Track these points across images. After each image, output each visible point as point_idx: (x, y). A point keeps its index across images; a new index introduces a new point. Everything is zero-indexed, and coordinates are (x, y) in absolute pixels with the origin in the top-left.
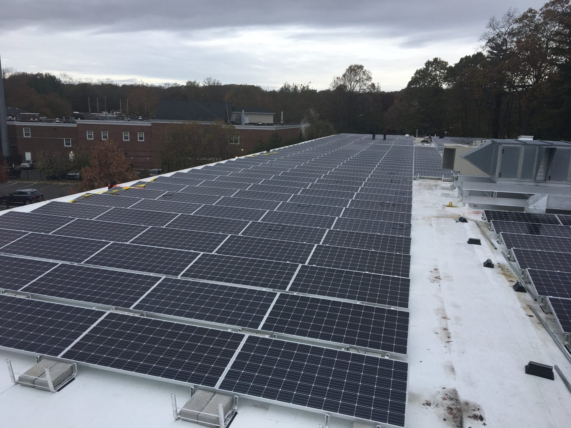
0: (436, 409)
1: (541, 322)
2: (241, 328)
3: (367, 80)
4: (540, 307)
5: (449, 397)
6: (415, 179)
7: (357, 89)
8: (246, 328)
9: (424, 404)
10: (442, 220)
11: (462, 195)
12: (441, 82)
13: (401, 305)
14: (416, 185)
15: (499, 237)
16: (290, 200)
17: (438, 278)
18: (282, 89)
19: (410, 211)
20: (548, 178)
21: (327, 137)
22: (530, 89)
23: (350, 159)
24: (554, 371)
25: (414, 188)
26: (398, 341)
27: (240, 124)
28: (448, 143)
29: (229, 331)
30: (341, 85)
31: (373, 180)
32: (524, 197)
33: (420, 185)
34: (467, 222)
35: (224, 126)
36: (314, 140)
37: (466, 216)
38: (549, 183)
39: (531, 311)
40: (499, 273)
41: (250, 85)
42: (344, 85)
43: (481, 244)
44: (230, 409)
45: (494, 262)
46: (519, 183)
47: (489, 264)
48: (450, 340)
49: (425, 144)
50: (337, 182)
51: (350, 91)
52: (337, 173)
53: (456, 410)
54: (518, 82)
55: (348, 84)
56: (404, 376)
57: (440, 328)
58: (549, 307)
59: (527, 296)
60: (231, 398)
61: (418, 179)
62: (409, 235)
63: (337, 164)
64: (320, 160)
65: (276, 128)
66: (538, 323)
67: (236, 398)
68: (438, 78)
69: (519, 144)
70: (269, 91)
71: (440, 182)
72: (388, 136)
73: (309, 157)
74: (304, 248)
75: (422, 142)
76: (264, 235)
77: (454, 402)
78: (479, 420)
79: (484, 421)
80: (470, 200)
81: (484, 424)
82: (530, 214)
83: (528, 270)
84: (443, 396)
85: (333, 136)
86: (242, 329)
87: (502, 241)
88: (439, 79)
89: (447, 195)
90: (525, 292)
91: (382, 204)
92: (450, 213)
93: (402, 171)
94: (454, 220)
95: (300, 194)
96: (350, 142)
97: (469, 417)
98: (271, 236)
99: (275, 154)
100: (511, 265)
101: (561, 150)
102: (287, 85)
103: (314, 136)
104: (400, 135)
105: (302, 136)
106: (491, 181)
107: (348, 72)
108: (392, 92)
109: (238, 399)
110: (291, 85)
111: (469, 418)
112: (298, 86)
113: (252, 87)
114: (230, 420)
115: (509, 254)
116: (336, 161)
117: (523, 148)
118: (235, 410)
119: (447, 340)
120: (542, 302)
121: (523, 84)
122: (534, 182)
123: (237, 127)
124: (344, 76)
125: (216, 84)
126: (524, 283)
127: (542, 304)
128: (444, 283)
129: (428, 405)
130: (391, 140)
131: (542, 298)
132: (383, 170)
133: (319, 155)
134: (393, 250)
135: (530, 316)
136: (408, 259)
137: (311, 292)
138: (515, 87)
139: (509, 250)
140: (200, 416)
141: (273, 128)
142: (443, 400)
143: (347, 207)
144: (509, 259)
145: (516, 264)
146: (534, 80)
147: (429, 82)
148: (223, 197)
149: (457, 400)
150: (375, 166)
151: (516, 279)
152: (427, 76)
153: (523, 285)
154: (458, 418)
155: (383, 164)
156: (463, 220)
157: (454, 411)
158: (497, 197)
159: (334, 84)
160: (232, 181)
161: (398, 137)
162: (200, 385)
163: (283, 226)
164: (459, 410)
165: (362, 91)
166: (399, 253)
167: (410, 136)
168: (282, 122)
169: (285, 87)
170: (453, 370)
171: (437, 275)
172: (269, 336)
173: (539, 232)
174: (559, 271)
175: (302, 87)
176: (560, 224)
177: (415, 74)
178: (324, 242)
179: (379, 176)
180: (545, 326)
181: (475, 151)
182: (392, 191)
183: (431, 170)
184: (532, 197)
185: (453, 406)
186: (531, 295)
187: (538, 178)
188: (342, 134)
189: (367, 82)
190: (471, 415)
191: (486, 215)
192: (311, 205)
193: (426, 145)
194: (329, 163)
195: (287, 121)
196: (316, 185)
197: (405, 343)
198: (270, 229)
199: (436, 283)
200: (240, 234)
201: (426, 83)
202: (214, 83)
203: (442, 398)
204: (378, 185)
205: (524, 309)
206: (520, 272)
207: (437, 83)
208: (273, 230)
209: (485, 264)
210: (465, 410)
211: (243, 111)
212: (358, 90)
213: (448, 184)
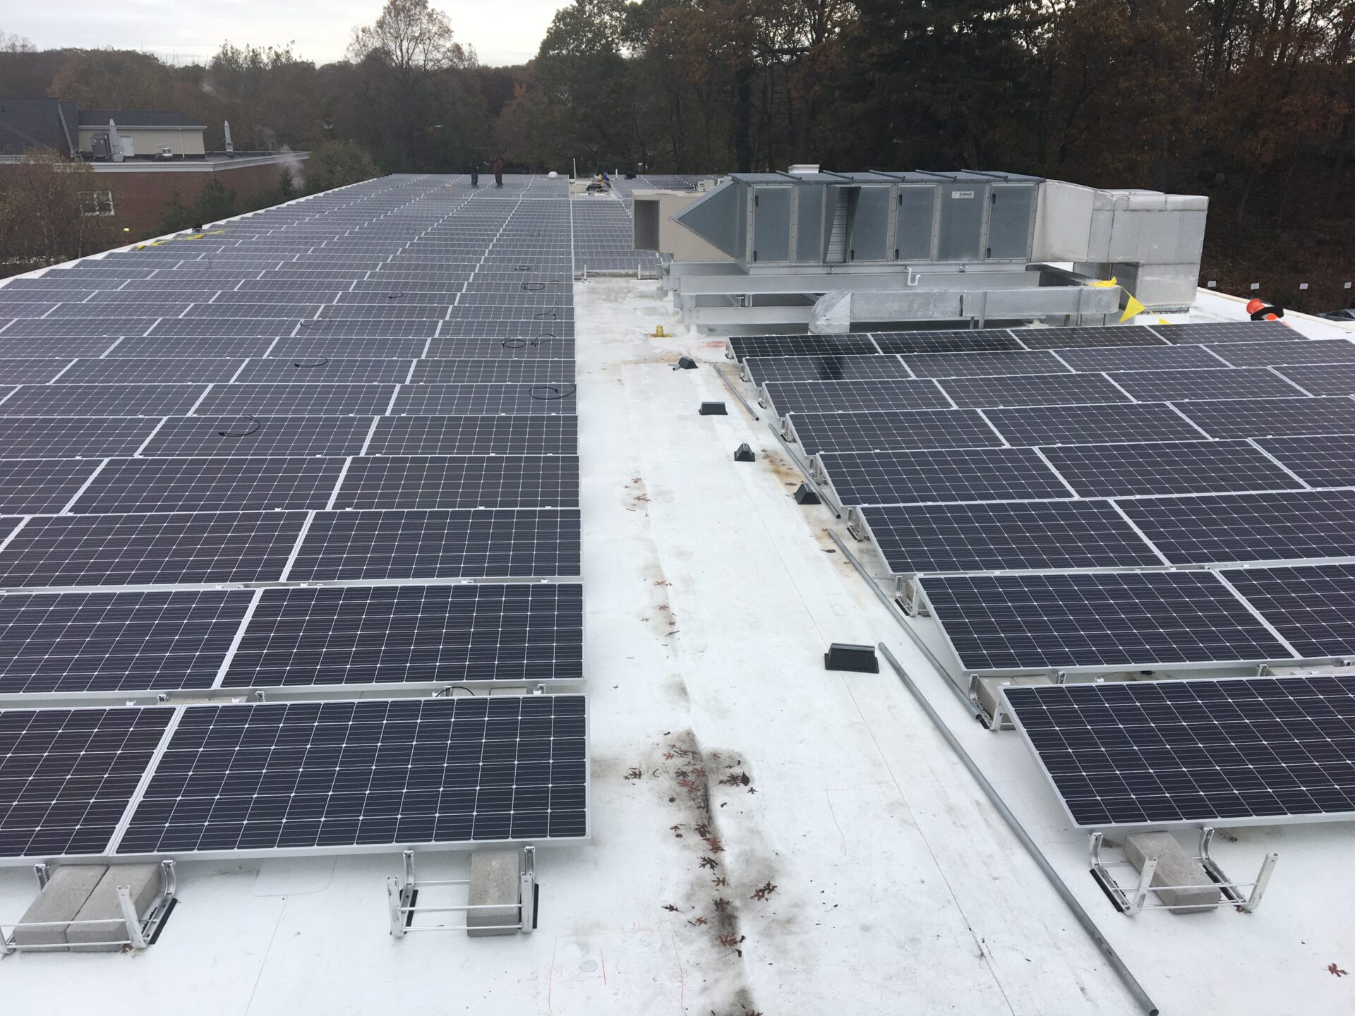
0: (653, 782)
1: (850, 560)
2: (165, 693)
3: (441, 35)
4: (848, 529)
5: (678, 750)
6: (577, 279)
7: (418, 59)
8: (180, 690)
9: (626, 778)
10: (644, 368)
11: (682, 308)
12: (616, 41)
13: (563, 572)
14: (583, 293)
15: (761, 394)
16: (271, 352)
17: (642, 499)
18: (217, 59)
19: (572, 355)
20: (849, 253)
21: (355, 185)
22: (806, 56)
23: (419, 239)
24: (878, 654)
25: (576, 299)
26: (561, 653)
27: (108, 158)
28: (644, 189)
29: (130, 705)
30: (376, 50)
31: (479, 287)
32: (805, 301)
33: (592, 291)
34: (697, 367)
35: (59, 166)
36: (321, 194)
37: (693, 355)
38: (852, 266)
39: (831, 540)
40: (765, 470)
41: (124, 49)
42: (383, 48)
43: (726, 414)
44: (156, 896)
45: (754, 448)
46: (793, 270)
47: (745, 455)
48: (675, 628)
49: (597, 194)
50: (391, 298)
51: (402, 64)
52: (389, 276)
53: (695, 775)
54: (780, 42)
55: (393, 47)
56: (579, 726)
57: (654, 608)
58: (863, 528)
59: (821, 511)
60: (153, 868)
61: (585, 277)
62: (574, 410)
63: (388, 251)
64: (342, 244)
65: (215, 166)
66: (846, 563)
67: (168, 866)
68: (608, 31)
69: (788, 182)
70: (182, 65)
71: (633, 281)
72: (506, 178)
73: (313, 238)
74: (319, 470)
75: (588, 189)
76: (207, 450)
77: (689, 758)
78: (742, 784)
79: (750, 785)
80: (698, 317)
81: (752, 790)
82: (819, 337)
83: (821, 456)
84: (665, 751)
85: (371, 181)
86: (168, 694)
87: (767, 402)
88: (612, 34)
89: (651, 311)
90: (819, 503)
91: (506, 344)
92: (659, 351)
93: (546, 260)
94: (670, 365)
95: (297, 334)
96: (416, 195)
97: (721, 782)
98: (225, 450)
99: (219, 236)
100: (788, 450)
101: (870, 191)
102: (229, 48)
103: (322, 185)
104: (537, 174)
105: (290, 185)
106: (738, 270)
107: (390, 13)
108: (506, 68)
109: (174, 866)
110: (241, 47)
111: (721, 785)
112: (262, 51)
113: (131, 55)
114: (158, 921)
115: (783, 427)
116: (383, 244)
117: (795, 192)
118: (170, 896)
119: (669, 629)
120: (850, 518)
121: (792, 46)
122: (823, 266)
123: (100, 168)
124: (381, 24)
125: (19, 50)
126: (815, 485)
127: (850, 524)
128: (654, 509)
129: (635, 777)
130: (516, 187)
131: (850, 511)
132: (502, 260)
133: (337, 233)
134: (540, 448)
135: (829, 551)
136: (572, 464)
137: (345, 576)
138: (774, 53)
139: (783, 419)
140: (70, 932)
141: (207, 166)
142: (667, 759)
143: (423, 357)
144: (783, 438)
145: (798, 447)
146: (812, 36)
147: (589, 41)
148: (76, 360)
149: (696, 754)
150: (483, 253)
151: (800, 477)
152: (584, 27)
153: (814, 488)
154: (699, 790)
155: (502, 246)
156: (688, 364)
157: (689, 778)
158: (753, 306)
159: (357, 47)
160: (99, 315)
161: (533, 179)
162: (63, 856)
163: (257, 420)
164: (701, 773)
165: (431, 64)
166: (551, 455)
167: (560, 176)
168: (230, 150)
169: (225, 54)
170: (683, 691)
171: (638, 493)
172: (246, 698)
173: (840, 373)
174: (878, 451)
175: (273, 56)
176: (878, 352)
177: (554, 22)
178: (371, 449)
179: (494, 276)
180: (858, 568)
181: (699, 204)
182: (529, 310)
183: (612, 254)
184: (821, 299)
185: (687, 767)
186: (830, 508)
187: (830, 257)
188: (394, 176)
189: (442, 42)
190: (725, 778)
191: (734, 348)
192: (327, 361)
193: (598, 196)
194: (366, 251)
195: (245, 147)
196: (338, 309)
197: (578, 652)
198: (220, 431)
199: (638, 511)
200: (137, 455)
201: (582, 43)
202: (13, 46)
203: (665, 755)
204: (493, 297)
205: (818, 538)
206: (807, 463)
207: (608, 47)
208: (230, 435)
209: (738, 455)
210: (711, 770)
211: (112, 123)
212: (422, 63)
213: (652, 286)
